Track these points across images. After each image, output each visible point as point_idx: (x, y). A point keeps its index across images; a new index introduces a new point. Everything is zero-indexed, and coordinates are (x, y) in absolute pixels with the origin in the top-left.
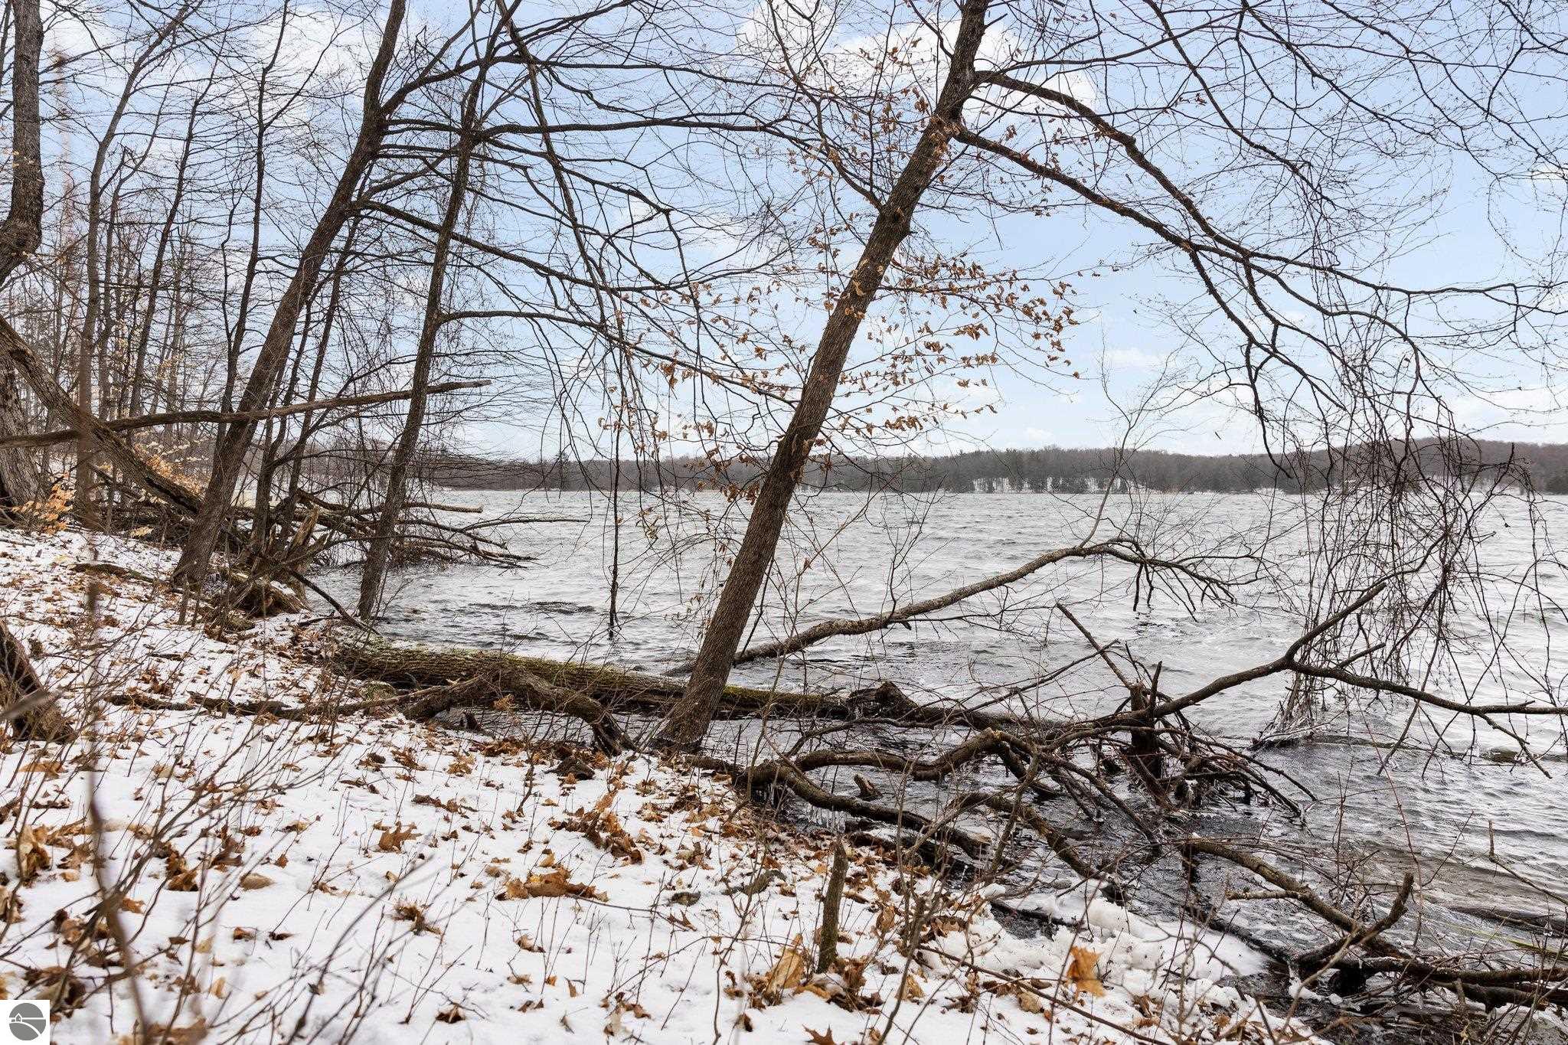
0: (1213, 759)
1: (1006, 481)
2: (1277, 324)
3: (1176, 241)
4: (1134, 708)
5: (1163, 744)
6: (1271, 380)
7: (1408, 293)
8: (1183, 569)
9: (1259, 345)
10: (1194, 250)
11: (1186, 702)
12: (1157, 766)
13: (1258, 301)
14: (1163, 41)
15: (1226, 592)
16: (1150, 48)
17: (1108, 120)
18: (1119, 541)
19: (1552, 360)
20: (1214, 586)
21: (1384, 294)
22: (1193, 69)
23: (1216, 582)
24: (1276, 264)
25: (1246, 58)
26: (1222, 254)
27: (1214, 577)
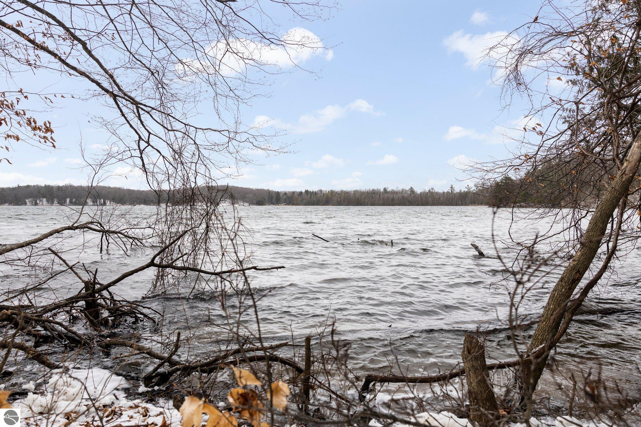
0: (121, 307)
1: (45, 200)
2: (150, 133)
3: (107, 91)
4: (86, 291)
5: (100, 305)
6: (148, 156)
7: (196, 128)
8: (121, 234)
9: (143, 140)
10: (115, 97)
11: (110, 285)
12: (97, 315)
13: (142, 122)
14: (97, 5)
15: (141, 243)
16: (92, 5)
17: (73, 31)
18: (92, 223)
19: (238, 157)
20: (136, 241)
21: (188, 127)
22: (112, 21)
23: (137, 239)
24: (150, 109)
25: (133, 23)
26: (127, 100)
27: (135, 236)
